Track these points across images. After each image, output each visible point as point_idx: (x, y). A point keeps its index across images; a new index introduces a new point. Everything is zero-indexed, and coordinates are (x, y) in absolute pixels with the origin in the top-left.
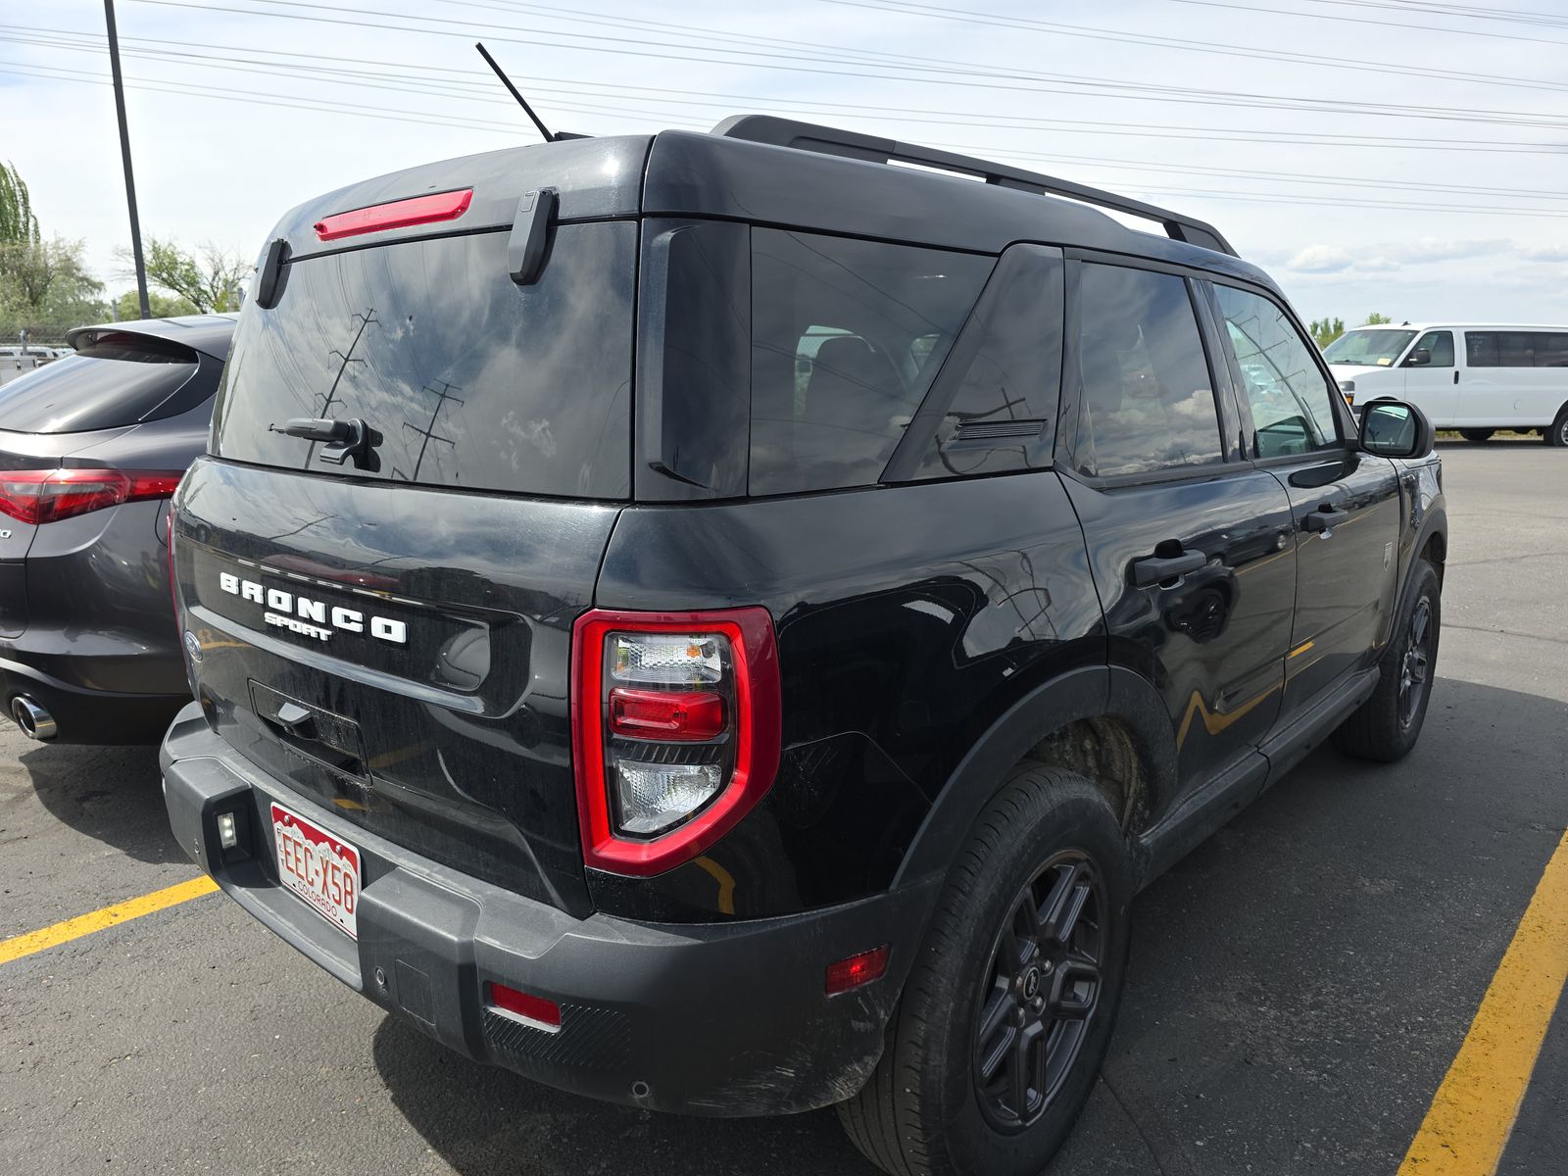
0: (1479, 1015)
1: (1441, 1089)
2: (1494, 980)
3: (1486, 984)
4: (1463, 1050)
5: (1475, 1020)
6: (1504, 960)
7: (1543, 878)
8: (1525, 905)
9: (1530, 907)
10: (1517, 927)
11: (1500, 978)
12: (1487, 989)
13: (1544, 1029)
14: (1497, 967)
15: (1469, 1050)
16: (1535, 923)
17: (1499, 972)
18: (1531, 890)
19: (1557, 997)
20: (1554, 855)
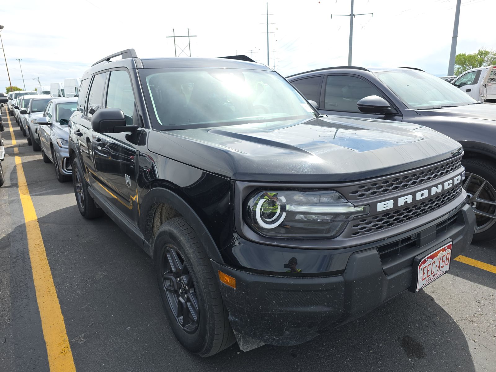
0: (48, 263)
1: (45, 249)
2: (50, 271)
3: (51, 269)
4: (46, 256)
5: (48, 262)
6: (52, 277)
7: (61, 312)
8: (59, 296)
9: (57, 296)
10: (56, 288)
11: (49, 272)
12: (50, 269)
13: (32, 268)
14: (52, 274)
15: (45, 256)
16: (52, 292)
17: (50, 273)
18: (61, 303)
19: (33, 276)
20: (64, 326)
